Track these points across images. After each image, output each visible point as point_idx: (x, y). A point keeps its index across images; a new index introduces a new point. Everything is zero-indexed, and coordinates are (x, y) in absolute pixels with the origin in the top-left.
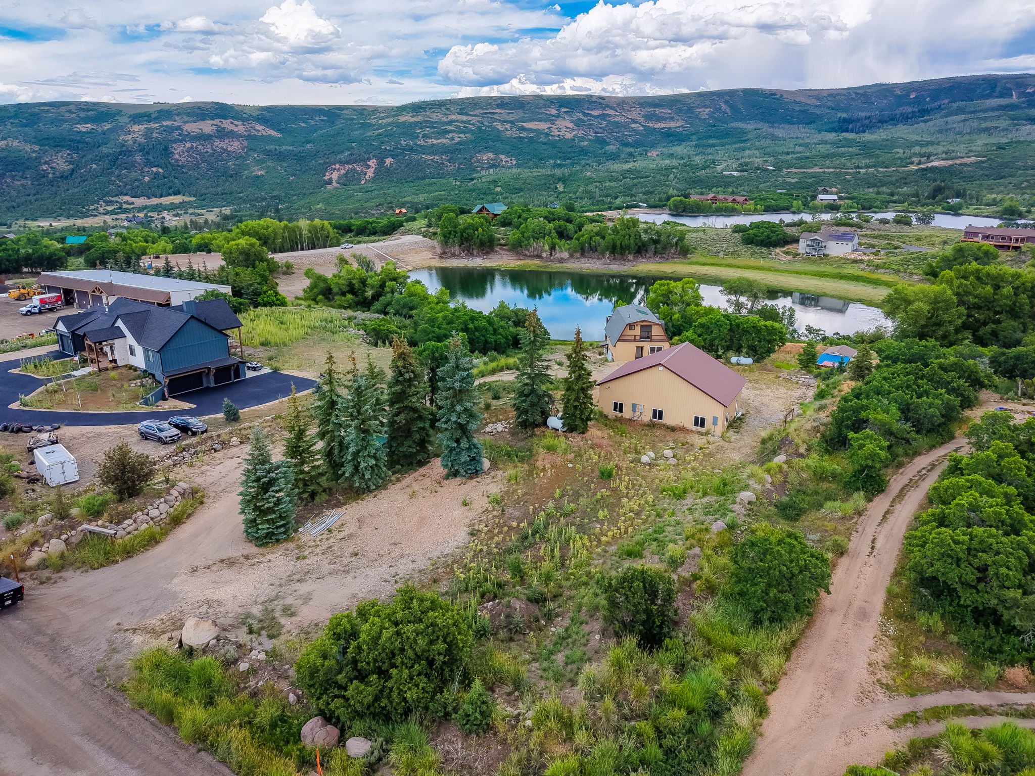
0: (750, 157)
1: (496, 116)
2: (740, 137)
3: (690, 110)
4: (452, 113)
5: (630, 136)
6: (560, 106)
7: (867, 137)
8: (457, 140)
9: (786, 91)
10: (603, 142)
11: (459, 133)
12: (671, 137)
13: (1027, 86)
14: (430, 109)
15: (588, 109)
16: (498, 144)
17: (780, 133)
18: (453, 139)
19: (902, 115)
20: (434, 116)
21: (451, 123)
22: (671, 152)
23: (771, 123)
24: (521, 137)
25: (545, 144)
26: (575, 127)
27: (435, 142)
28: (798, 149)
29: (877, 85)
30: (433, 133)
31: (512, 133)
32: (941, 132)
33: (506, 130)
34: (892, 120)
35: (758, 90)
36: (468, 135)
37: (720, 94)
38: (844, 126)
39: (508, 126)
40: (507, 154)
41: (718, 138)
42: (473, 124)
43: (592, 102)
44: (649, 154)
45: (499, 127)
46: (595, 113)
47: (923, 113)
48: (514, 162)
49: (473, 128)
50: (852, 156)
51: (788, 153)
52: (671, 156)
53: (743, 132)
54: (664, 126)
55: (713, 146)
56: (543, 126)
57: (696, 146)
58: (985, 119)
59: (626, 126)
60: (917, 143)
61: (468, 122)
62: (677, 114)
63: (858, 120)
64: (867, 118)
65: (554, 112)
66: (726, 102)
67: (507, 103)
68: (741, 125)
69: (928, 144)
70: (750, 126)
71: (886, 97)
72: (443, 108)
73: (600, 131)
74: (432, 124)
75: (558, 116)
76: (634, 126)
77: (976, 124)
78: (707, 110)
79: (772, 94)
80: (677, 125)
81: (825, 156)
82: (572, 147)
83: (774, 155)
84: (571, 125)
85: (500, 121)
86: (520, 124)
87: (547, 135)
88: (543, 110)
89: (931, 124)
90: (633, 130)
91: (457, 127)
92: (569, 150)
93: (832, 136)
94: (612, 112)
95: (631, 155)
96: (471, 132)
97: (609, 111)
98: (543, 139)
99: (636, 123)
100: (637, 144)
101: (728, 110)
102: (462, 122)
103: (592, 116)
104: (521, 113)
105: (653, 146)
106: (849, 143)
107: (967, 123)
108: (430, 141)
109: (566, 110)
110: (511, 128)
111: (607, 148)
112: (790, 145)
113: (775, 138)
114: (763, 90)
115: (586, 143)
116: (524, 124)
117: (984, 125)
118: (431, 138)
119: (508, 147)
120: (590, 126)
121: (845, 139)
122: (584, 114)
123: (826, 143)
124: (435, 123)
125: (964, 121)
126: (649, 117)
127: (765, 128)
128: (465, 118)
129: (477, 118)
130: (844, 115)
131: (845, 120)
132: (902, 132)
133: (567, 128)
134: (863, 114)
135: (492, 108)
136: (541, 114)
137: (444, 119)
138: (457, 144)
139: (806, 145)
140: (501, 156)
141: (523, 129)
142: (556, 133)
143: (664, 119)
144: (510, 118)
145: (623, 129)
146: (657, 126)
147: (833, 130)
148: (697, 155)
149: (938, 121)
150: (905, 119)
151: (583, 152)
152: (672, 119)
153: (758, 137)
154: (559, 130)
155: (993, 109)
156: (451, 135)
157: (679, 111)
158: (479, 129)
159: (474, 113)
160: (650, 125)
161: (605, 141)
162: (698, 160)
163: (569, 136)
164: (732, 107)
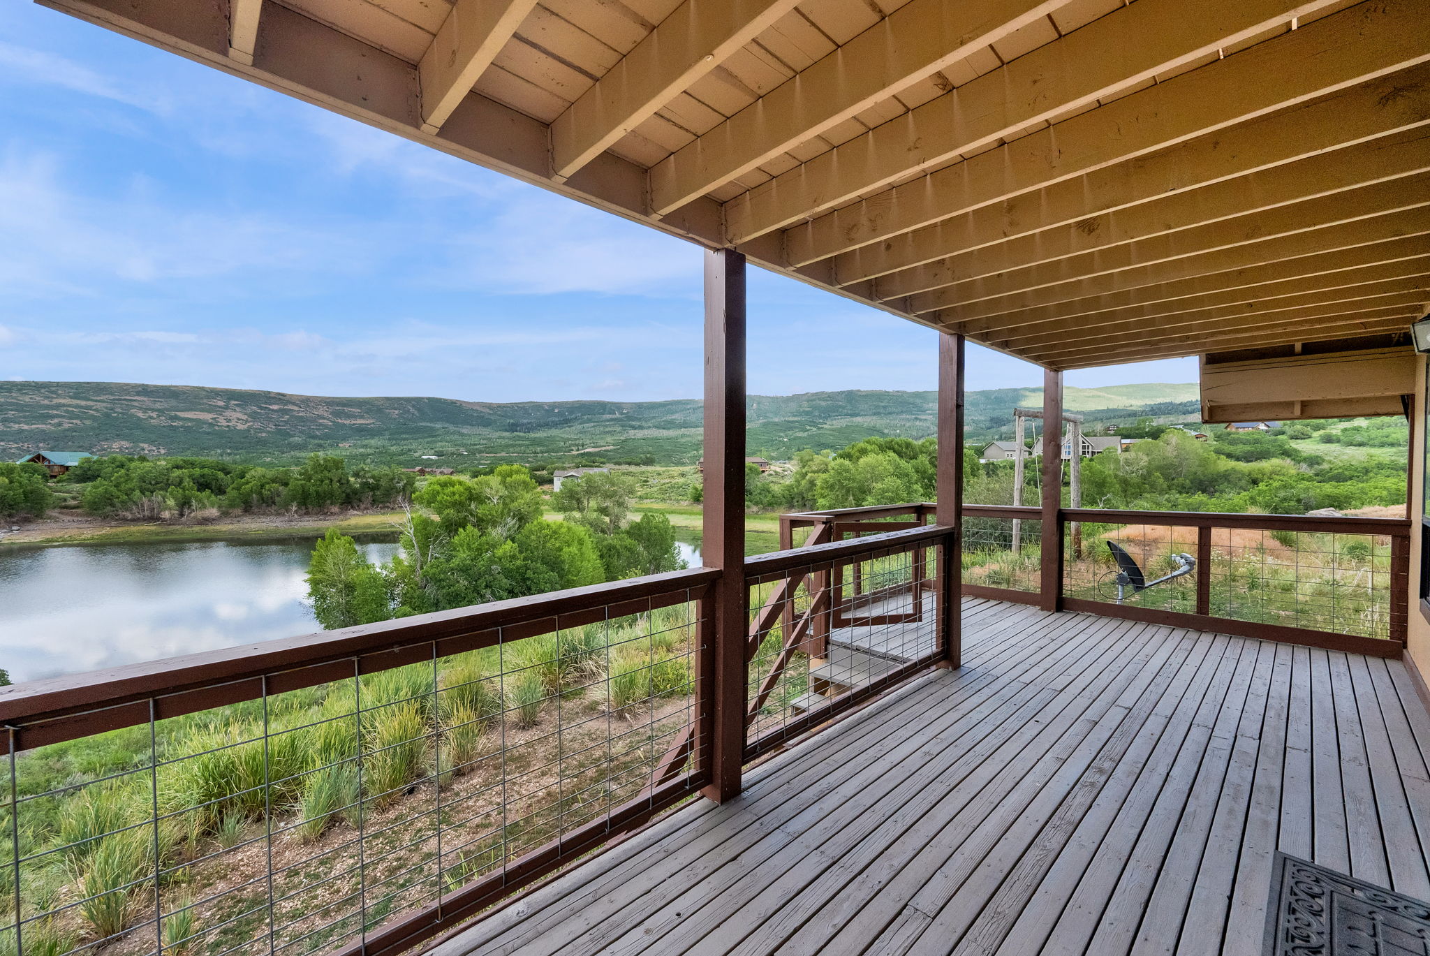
0: (442, 447)
1: (136, 404)
2: (431, 433)
3: (380, 410)
4: (59, 396)
5: (317, 429)
6: (230, 399)
7: (532, 435)
8: (66, 426)
9: (465, 402)
10: (287, 434)
11: (70, 418)
12: (362, 431)
13: (623, 409)
14: (19, 390)
15: (266, 403)
16: (137, 432)
17: (465, 431)
18: (60, 424)
19: (553, 422)
20: (27, 399)
21: (58, 406)
22: (364, 443)
23: (455, 423)
24: (173, 426)
25: (208, 433)
26: (249, 419)
27: (26, 427)
28: (485, 442)
29: (531, 402)
30: (24, 417)
31: (157, 420)
32: (581, 433)
33: (152, 418)
34: (547, 425)
35: (441, 399)
36: (88, 422)
37: (408, 400)
38: (513, 428)
39: (154, 415)
40: (152, 442)
41: (408, 433)
42: (97, 410)
43: (270, 397)
44: (340, 445)
45: (140, 414)
46: (275, 407)
47: (566, 422)
48: (163, 451)
49: (99, 414)
50: (528, 446)
51: (475, 445)
52: (366, 446)
53: (432, 429)
54: (355, 422)
55: (404, 439)
56: (208, 417)
57: (389, 439)
58: (606, 426)
59: (313, 421)
60: (569, 439)
61: (89, 408)
62: (367, 413)
63: (523, 425)
64: (528, 424)
65: (221, 403)
66: (413, 406)
67: (153, 391)
68: (431, 425)
69: (576, 439)
70: (438, 425)
71: (538, 411)
72: (43, 391)
73: (282, 424)
74: (20, 408)
75: (227, 408)
76: (321, 421)
77: (602, 429)
78: (397, 412)
79: (453, 403)
80: (368, 422)
81: (507, 446)
82: (247, 437)
83: (464, 445)
84: (245, 417)
85: (141, 409)
86: (173, 413)
87: (211, 424)
88: (205, 401)
89: (574, 428)
90: (321, 424)
91: (67, 411)
92: (242, 440)
93: (507, 434)
94: (296, 408)
95: (320, 446)
96: (93, 418)
97: (291, 407)
98: (206, 428)
99: (324, 418)
100: (326, 437)
101: (416, 412)
102: (77, 406)
103: (270, 409)
104: (173, 402)
105: (344, 439)
106: (520, 438)
107: (597, 428)
108: (17, 426)
109: (236, 402)
110: (159, 416)
111: (291, 439)
112: (474, 440)
113: (462, 435)
114: (447, 400)
115: (264, 435)
116: (178, 413)
117: (607, 430)
118: (15, 423)
119: (153, 437)
120: (269, 419)
121: (519, 436)
122: (261, 408)
123: (503, 438)
124: (26, 406)
125: (594, 427)
126: (337, 414)
127: (451, 428)
128: (83, 403)
129: (104, 404)
130: (512, 421)
131: (513, 424)
132: (554, 432)
133: (239, 419)
134: (525, 421)
135: (129, 394)
136: (201, 404)
137: (46, 402)
138: (65, 430)
139: (489, 439)
140: (142, 445)
141: (177, 418)
142: (224, 423)
143: (354, 417)
144: (158, 406)
145: (309, 424)
146: (347, 422)
147: (506, 430)
148: (392, 446)
149: (577, 427)
150: (555, 425)
151: (262, 443)
152: (362, 417)
153: (447, 433)
154: (229, 421)
155: (608, 421)
156: (56, 421)
157: (369, 411)
158: (107, 416)
159: (99, 398)
160: (340, 421)
161: (288, 433)
162: (394, 449)
163: (240, 427)
164: (419, 410)
